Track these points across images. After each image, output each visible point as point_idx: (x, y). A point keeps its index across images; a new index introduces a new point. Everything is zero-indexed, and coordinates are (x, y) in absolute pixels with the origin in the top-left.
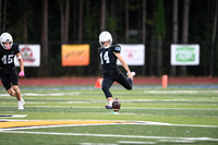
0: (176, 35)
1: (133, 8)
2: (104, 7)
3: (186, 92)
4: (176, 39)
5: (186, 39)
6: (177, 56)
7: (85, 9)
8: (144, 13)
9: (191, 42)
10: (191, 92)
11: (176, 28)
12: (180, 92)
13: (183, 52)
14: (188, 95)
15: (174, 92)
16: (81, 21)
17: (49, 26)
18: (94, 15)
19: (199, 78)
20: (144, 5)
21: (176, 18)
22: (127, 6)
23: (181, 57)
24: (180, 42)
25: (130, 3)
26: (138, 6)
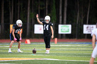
0: (61, 20)
1: (42, 8)
2: (29, 8)
3: (65, 45)
4: (61, 22)
5: (65, 22)
6: (61, 30)
7: (20, 9)
8: (47, 11)
9: (67, 23)
10: (67, 46)
11: (61, 17)
12: (63, 45)
13: (64, 28)
14: (66, 47)
15: (60, 45)
16: (18, 14)
17: (4, 16)
18: (24, 11)
19: (71, 39)
20: (47, 7)
21: (61, 13)
22: (39, 7)
23: (63, 30)
24: (63, 23)
25: (40, 6)
26: (44, 8)
